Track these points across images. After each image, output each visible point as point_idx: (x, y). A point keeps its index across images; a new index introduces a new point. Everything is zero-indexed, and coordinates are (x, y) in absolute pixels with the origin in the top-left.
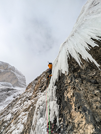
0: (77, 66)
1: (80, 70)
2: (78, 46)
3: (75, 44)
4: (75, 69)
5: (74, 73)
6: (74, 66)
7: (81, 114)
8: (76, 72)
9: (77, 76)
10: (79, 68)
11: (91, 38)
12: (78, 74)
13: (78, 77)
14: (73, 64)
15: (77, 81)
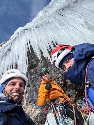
0: (35, 62)
1: (37, 67)
2: (41, 43)
3: (39, 39)
4: (33, 65)
5: (30, 70)
6: (32, 62)
7: (32, 106)
8: (33, 69)
9: (33, 73)
10: (37, 64)
11: (52, 42)
12: (35, 71)
13: (35, 73)
14: (31, 59)
15: (33, 77)
